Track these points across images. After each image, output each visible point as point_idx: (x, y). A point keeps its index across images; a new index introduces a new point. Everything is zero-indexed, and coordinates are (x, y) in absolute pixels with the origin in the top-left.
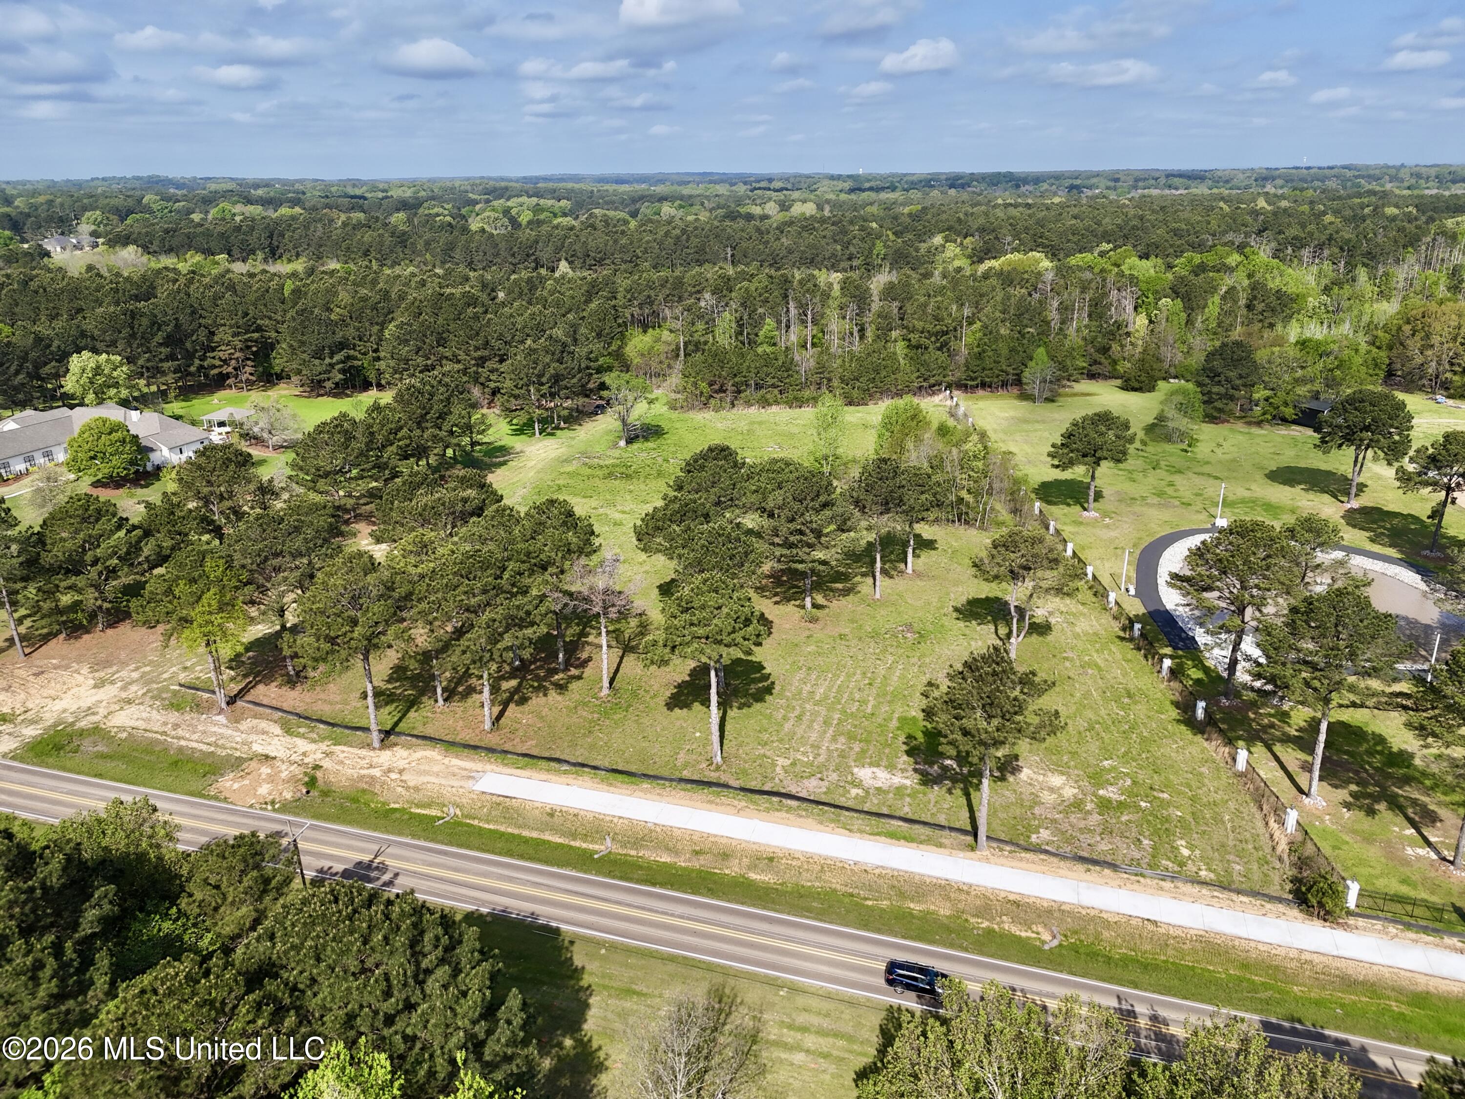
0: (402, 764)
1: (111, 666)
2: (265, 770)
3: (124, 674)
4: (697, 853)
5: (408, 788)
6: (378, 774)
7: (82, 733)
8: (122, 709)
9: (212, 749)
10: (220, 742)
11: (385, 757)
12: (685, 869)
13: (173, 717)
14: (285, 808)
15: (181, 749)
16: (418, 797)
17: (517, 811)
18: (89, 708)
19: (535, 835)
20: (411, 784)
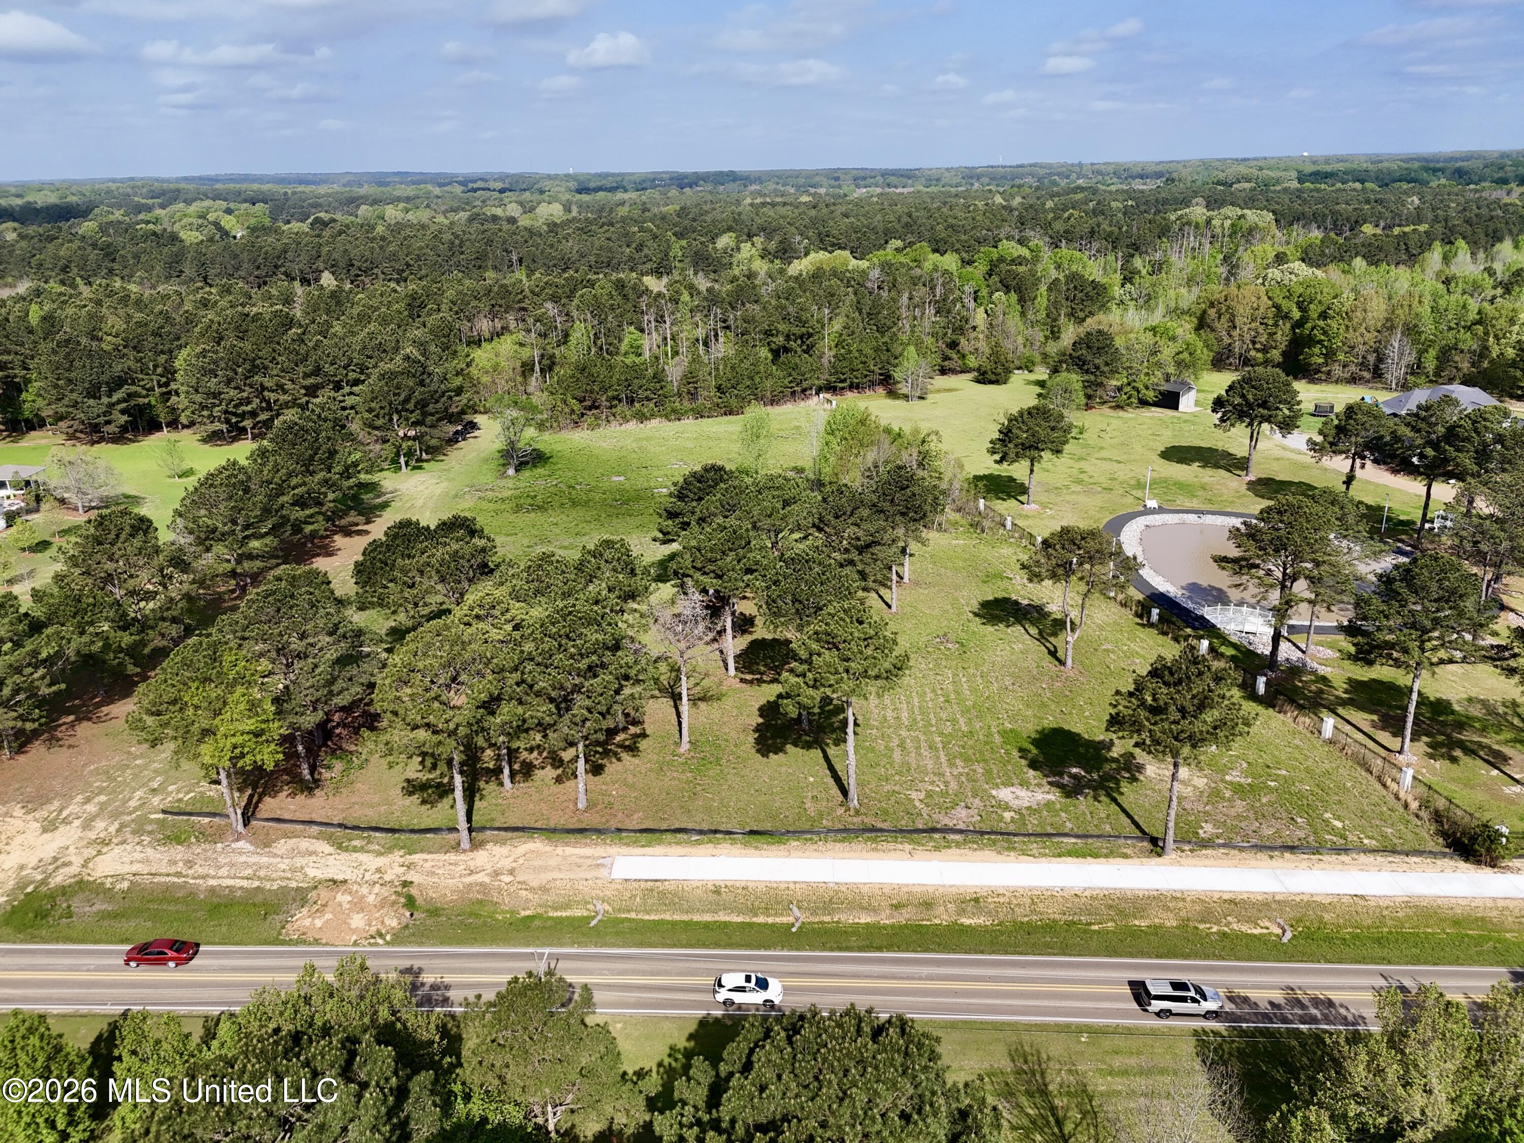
0: (507, 863)
1: (49, 801)
2: (343, 898)
3: (72, 808)
4: (897, 907)
5: (532, 890)
6: (487, 880)
7: (63, 891)
8: (99, 853)
9: (256, 884)
10: (262, 873)
11: (481, 858)
12: (893, 926)
13: (178, 852)
14: (399, 938)
15: (212, 890)
16: (550, 898)
17: (675, 895)
18: (55, 859)
19: (708, 918)
20: (535, 884)
